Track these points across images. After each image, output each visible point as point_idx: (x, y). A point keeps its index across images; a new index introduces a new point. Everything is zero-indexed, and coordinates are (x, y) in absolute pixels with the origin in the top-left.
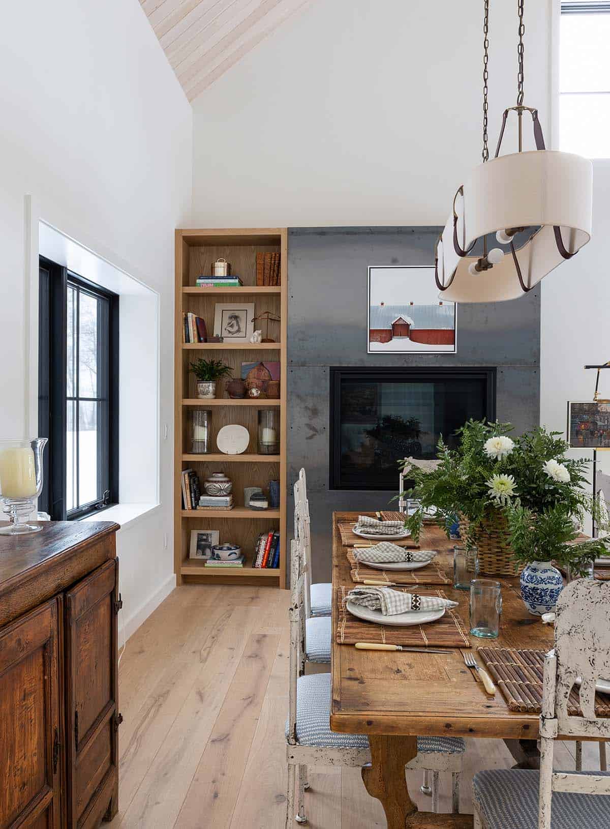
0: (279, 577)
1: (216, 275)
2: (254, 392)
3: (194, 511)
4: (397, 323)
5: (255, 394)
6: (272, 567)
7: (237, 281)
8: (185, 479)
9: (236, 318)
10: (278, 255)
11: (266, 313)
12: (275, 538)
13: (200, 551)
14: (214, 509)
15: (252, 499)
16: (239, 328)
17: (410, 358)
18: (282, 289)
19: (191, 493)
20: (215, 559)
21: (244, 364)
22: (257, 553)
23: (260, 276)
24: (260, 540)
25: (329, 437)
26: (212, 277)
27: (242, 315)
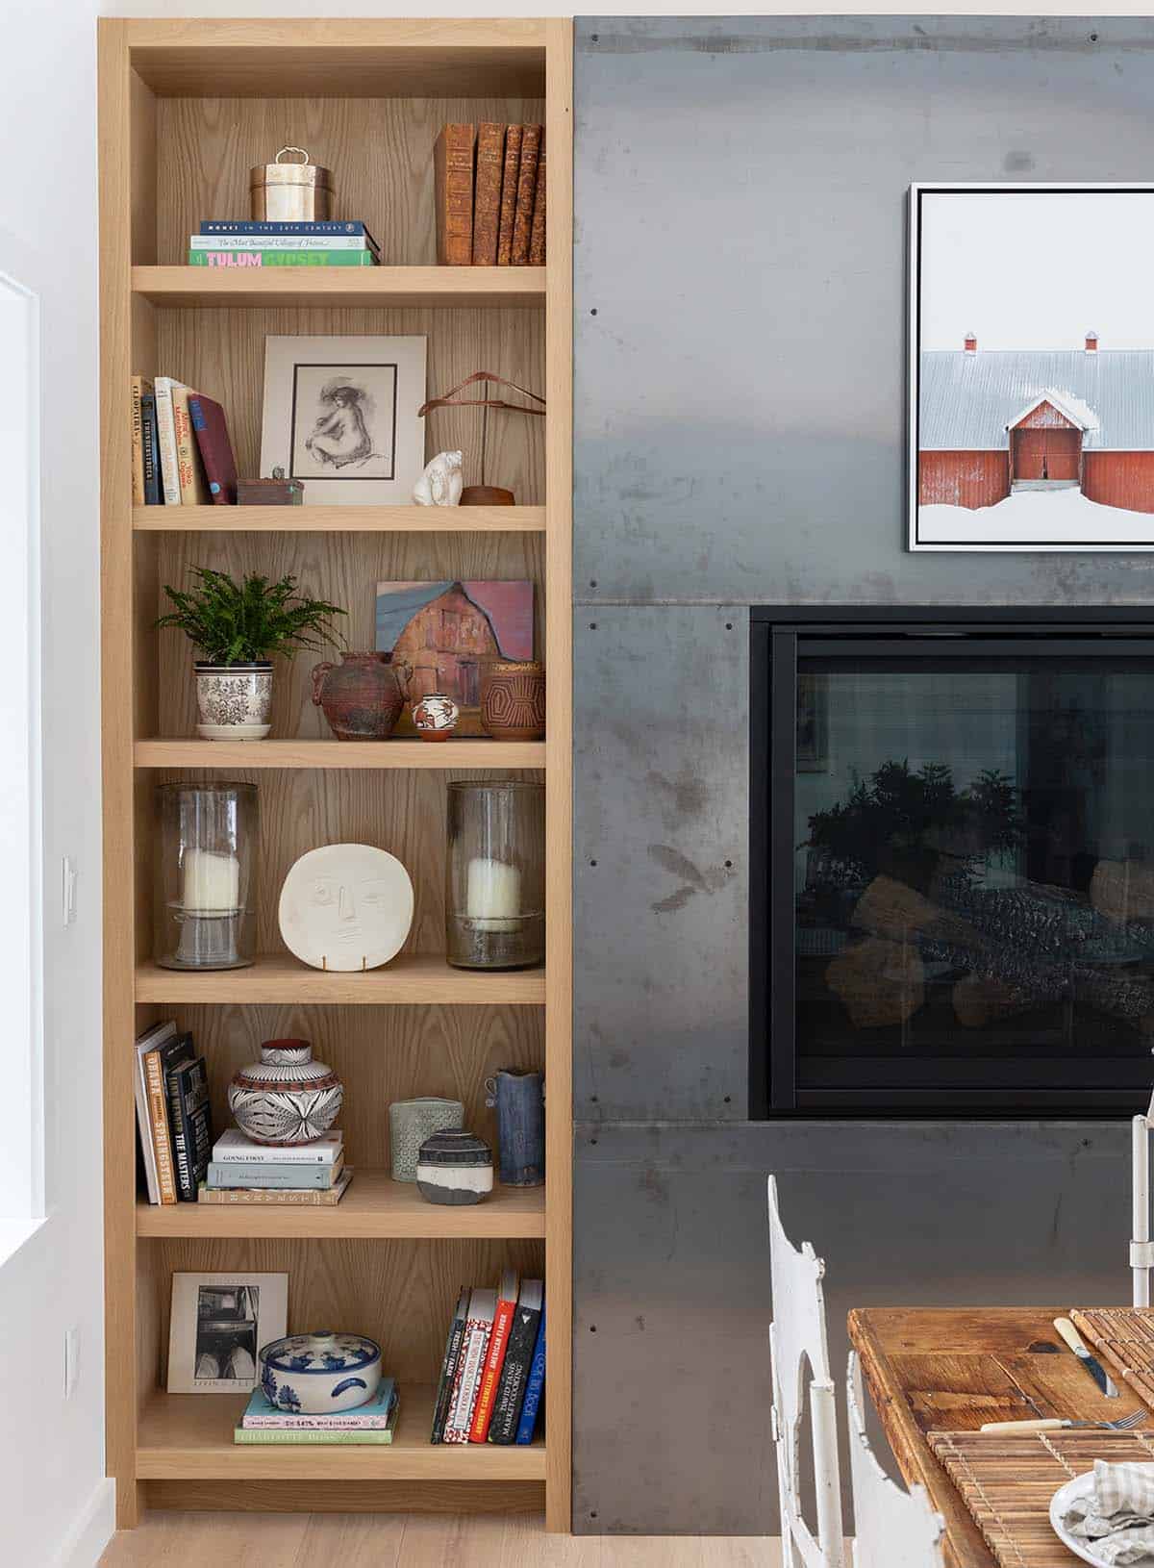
0: (544, 1482)
1: (270, 219)
2: (437, 712)
3: (186, 1211)
4: (1031, 425)
5: (440, 722)
6: (514, 1440)
7: (360, 242)
8: (150, 1077)
9: (351, 396)
10: (531, 134)
11: (480, 376)
12: (526, 1319)
13: (211, 1362)
14: (269, 1199)
15: (426, 1156)
16: (366, 440)
17: (1079, 570)
18: (552, 279)
19: (173, 1133)
20: (275, 1407)
21: (384, 588)
22: (451, 1384)
23: (457, 224)
24: (463, 1327)
25: (746, 905)
26: (253, 223)
27: (374, 385)
